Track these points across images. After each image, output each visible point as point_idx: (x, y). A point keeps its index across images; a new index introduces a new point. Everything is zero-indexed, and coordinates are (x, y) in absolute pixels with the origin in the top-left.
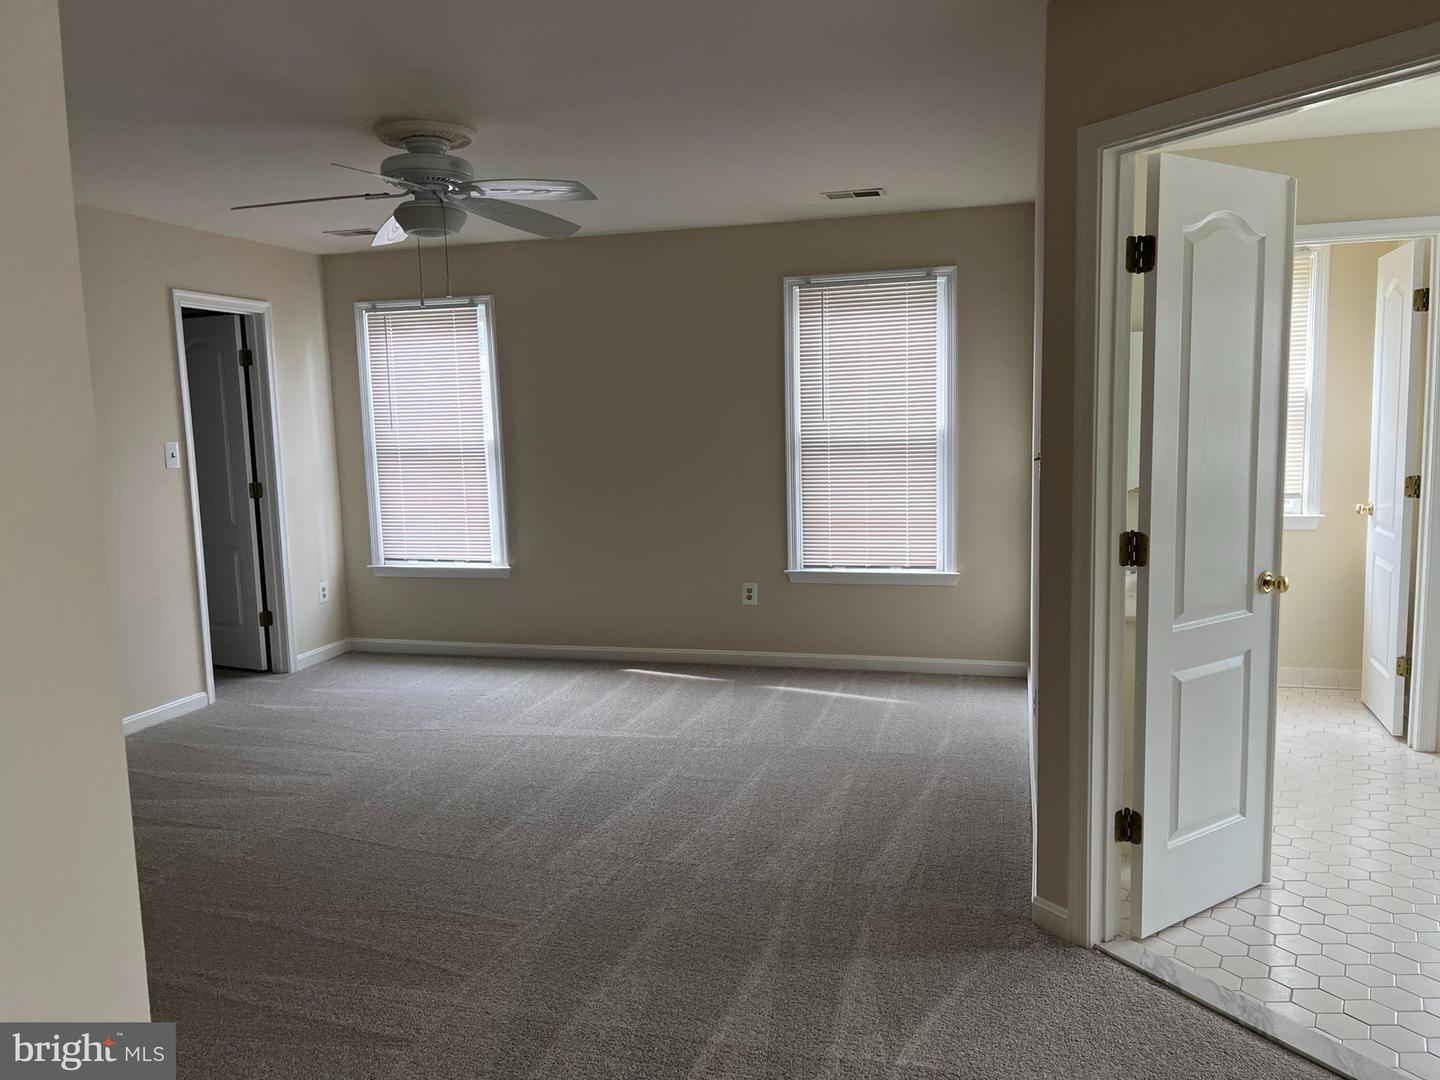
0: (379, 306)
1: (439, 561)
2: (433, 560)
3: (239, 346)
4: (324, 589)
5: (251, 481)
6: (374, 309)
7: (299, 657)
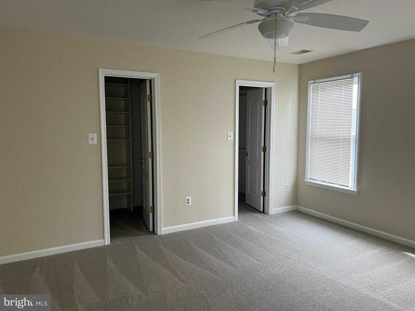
0: (317, 81)
1: (329, 183)
2: (326, 182)
3: (264, 99)
4: (286, 186)
5: (263, 146)
6: (315, 83)
7: (273, 210)
